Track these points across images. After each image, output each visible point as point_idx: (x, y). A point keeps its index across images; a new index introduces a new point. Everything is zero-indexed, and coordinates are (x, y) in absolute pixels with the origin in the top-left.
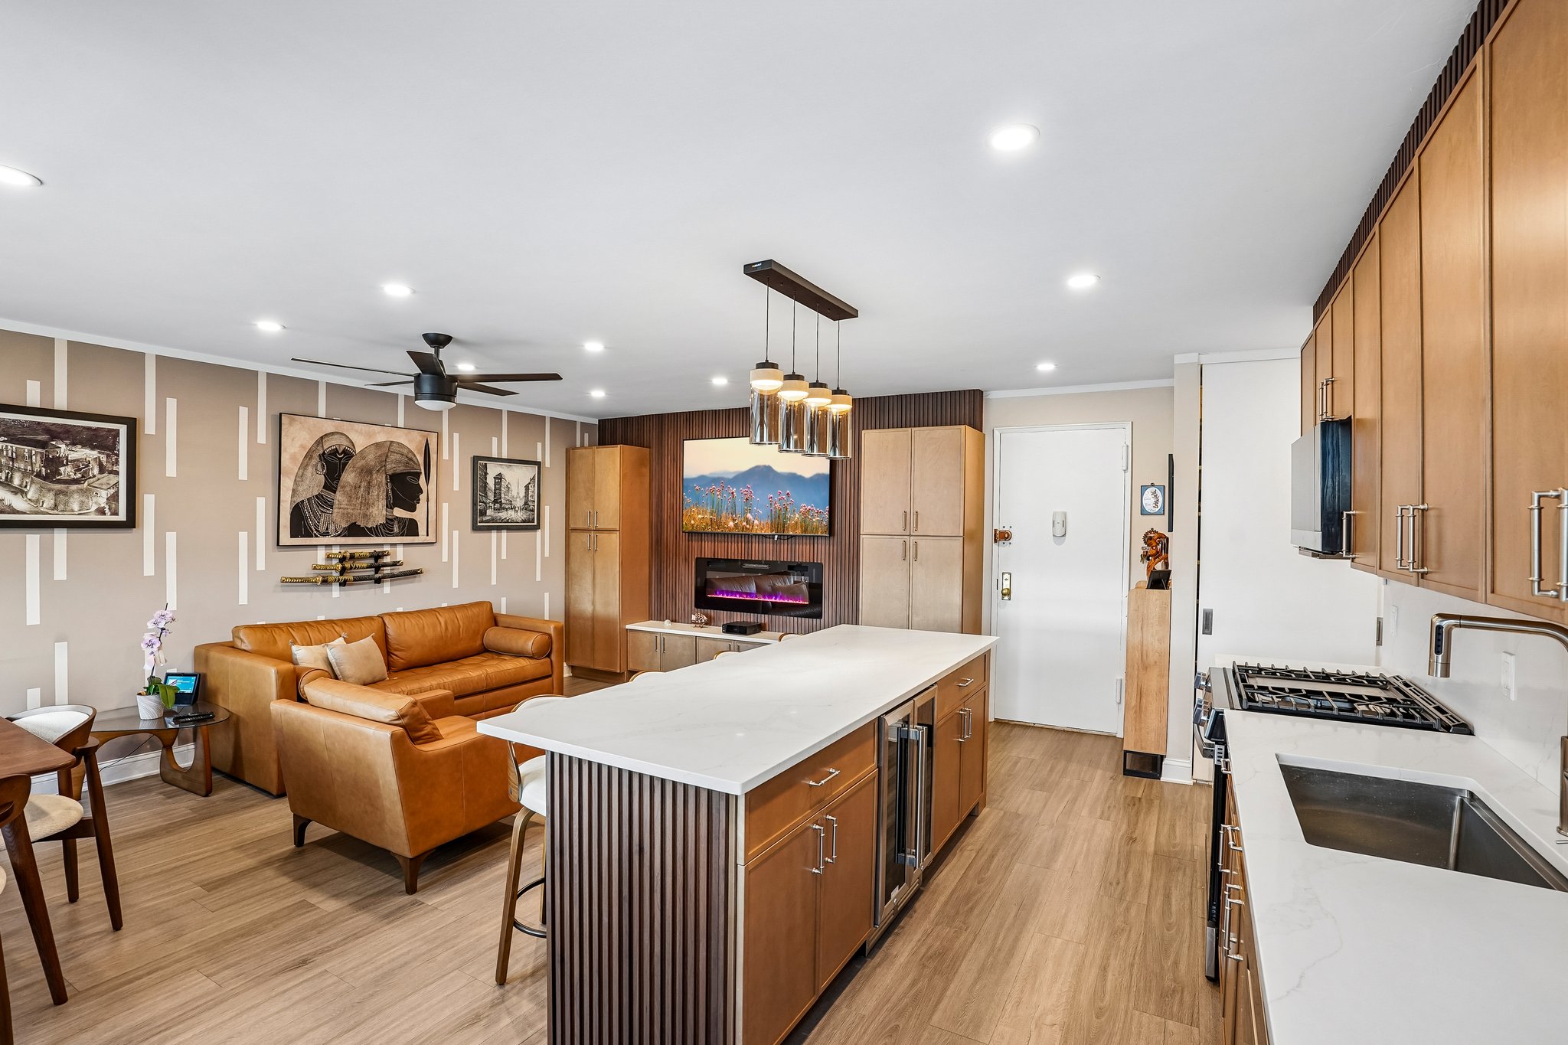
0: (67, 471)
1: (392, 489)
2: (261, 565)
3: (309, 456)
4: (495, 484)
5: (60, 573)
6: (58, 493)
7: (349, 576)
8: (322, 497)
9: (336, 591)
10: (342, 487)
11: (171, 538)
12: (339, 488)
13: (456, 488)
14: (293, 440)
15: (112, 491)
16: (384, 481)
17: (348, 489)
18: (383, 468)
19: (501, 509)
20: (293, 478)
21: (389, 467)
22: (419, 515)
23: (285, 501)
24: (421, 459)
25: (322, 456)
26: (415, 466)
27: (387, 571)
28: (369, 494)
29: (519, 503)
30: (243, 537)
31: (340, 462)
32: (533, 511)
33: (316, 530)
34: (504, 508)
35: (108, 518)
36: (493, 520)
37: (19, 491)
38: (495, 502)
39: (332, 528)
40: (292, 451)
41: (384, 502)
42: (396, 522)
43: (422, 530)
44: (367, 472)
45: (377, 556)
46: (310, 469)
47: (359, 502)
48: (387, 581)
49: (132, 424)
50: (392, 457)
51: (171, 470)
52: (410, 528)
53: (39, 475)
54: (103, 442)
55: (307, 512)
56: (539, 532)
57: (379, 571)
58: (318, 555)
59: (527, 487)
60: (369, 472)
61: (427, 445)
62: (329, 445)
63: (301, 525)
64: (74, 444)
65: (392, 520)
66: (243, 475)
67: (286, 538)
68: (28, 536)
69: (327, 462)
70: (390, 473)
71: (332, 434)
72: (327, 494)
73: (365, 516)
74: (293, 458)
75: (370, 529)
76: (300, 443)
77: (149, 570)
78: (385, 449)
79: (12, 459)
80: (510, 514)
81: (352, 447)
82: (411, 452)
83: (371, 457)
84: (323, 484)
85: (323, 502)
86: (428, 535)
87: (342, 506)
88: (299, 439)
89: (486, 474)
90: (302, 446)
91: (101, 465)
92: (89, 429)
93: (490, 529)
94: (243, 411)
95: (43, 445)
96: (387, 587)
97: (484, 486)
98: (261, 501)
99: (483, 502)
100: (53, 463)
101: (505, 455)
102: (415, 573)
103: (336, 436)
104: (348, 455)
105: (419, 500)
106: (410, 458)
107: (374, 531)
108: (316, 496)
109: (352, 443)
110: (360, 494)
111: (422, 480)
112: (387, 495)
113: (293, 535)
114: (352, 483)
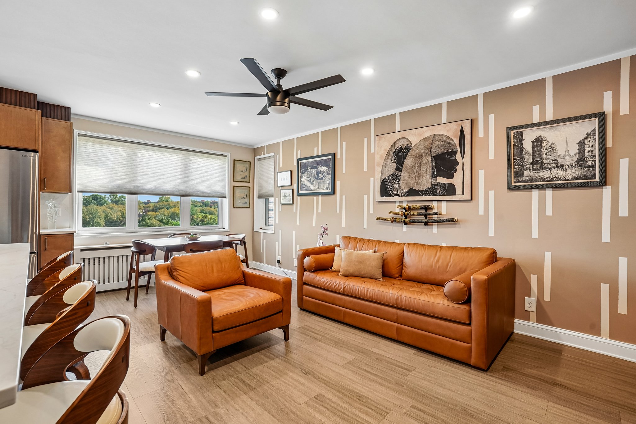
0: (321, 175)
1: (436, 165)
2: (372, 211)
3: (388, 154)
4: (534, 147)
5: (320, 211)
6: (318, 183)
7: (408, 220)
8: (395, 174)
9: (405, 228)
10: (405, 168)
11: (344, 197)
12: (403, 169)
13: (491, 156)
14: (381, 148)
15: (329, 181)
16: (430, 161)
17: (408, 168)
18: (429, 153)
19: (543, 168)
20: (381, 167)
21: (433, 151)
22: (457, 180)
23: (378, 179)
24: (457, 141)
25: (395, 153)
26: (453, 147)
27: (435, 218)
28: (420, 170)
29: (570, 160)
30: (365, 197)
31: (404, 154)
32: (593, 166)
33: (392, 193)
34: (546, 168)
35: (328, 191)
36: (531, 180)
37: (312, 183)
38: (533, 163)
39: (400, 192)
40: (381, 153)
41: (430, 174)
42: (439, 186)
43: (459, 190)
45: (426, 208)
46: (389, 161)
47: (414, 175)
48: (435, 225)
49: (334, 155)
50: (435, 144)
51: (344, 172)
52: (450, 190)
53: (316, 178)
54: (325, 163)
55: (388, 184)
56: (607, 191)
57: (428, 217)
58: (395, 206)
59: (582, 144)
60: (420, 157)
61: (462, 131)
62: (397, 146)
63: (385, 191)
64: (322, 166)
65: (436, 185)
66: (366, 169)
67: (379, 198)
68: (314, 198)
69: (397, 156)
70: (434, 155)
71: (399, 139)
72: (398, 173)
73: (418, 183)
74: (381, 156)
75: (422, 192)
76: (384, 148)
77: (338, 211)
78: (430, 141)
79: (311, 173)
80: (559, 173)
81: (410, 144)
82: (449, 138)
83: (422, 147)
84: (395, 168)
85: (396, 178)
86: (463, 194)
87: (405, 179)
88: (385, 146)
89: (522, 140)
90: (385, 150)
91: (327, 172)
92: (325, 160)
93: (530, 188)
94: (366, 139)
95: (316, 168)
96: (435, 229)
97: (520, 151)
98: (372, 180)
99: (519, 165)
100: (318, 173)
101: (549, 117)
102: (451, 221)
103: (401, 140)
104: (408, 149)
105: (456, 170)
106: (448, 142)
107: (425, 193)
108: (392, 175)
109: (410, 142)
110: (415, 171)
111: (458, 156)
112: (432, 169)
113: (382, 196)
114: (410, 165)
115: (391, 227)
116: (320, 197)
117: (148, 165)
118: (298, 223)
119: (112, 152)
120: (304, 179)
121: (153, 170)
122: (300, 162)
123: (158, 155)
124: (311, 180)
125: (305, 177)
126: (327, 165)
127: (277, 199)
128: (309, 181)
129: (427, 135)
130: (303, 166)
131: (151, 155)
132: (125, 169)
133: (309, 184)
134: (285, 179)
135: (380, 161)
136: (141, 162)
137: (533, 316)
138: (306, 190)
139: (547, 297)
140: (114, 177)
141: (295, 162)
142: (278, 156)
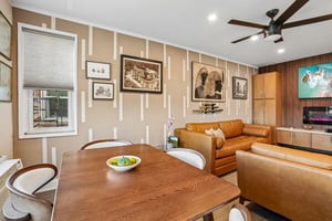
0: (148, 77)
1: (216, 85)
2: (188, 107)
3: (198, 74)
6: (147, 83)
7: (206, 111)
8: (201, 87)
9: (204, 115)
10: (206, 84)
13: (229, 85)
15: (158, 83)
16: (214, 83)
21: (215, 79)
23: (194, 87)
25: (201, 75)
26: (221, 79)
27: (215, 109)
28: (211, 87)
29: (243, 91)
30: (185, 97)
31: (205, 77)
33: (200, 96)
35: (157, 90)
36: (237, 96)
37: (140, 82)
39: (204, 96)
41: (214, 89)
43: (222, 98)
44: (211, 80)
45: (212, 105)
46: (199, 78)
48: (215, 113)
49: (162, 64)
50: (216, 76)
51: (169, 77)
52: (220, 97)
53: (143, 78)
54: (155, 68)
56: (246, 101)
57: (213, 109)
58: (201, 104)
59: (244, 87)
61: (223, 73)
62: (203, 71)
63: (197, 94)
64: (150, 69)
65: (216, 95)
66: (184, 79)
68: (141, 95)
70: (216, 81)
73: (210, 92)
74: (195, 74)
75: (212, 97)
78: (214, 74)
79: (138, 73)
82: (220, 74)
83: (211, 75)
84: (201, 83)
86: (223, 100)
87: (206, 89)
89: (235, 82)
91: (155, 75)
92: (153, 64)
93: (236, 99)
95: (144, 69)
97: (235, 86)
100: (146, 74)
102: (220, 110)
103: (204, 69)
112: (215, 87)
113: (195, 97)
116: (147, 95)
120: (130, 76)
122: (124, 58)
124: (138, 78)
126: (157, 70)
127: (83, 93)
128: (135, 79)
130: (128, 64)
133: (135, 82)
134: (101, 72)
138: (132, 87)
141: (115, 57)
142: (84, 41)
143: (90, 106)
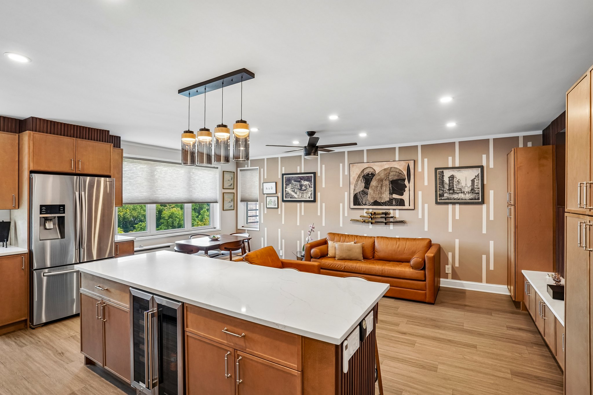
0: (303, 187)
1: (392, 187)
2: (346, 215)
3: (359, 177)
4: (449, 181)
5: (303, 214)
6: (302, 193)
7: (373, 221)
8: (364, 191)
9: (371, 226)
10: (371, 187)
11: (324, 204)
12: (370, 187)
13: (426, 183)
14: (353, 172)
15: (311, 192)
16: (388, 184)
17: (373, 188)
18: (388, 179)
19: (454, 192)
20: (354, 185)
21: (390, 178)
22: (405, 197)
24: (405, 173)
25: (364, 177)
26: (403, 176)
27: (391, 220)
28: (382, 189)
29: (468, 189)
30: (341, 205)
31: (370, 178)
32: (478, 193)
33: (362, 203)
34: (456, 193)
35: (311, 199)
36: (448, 199)
37: (296, 193)
38: (449, 190)
39: (367, 203)
40: (354, 176)
41: (388, 192)
42: (394, 200)
43: (406, 203)
45: (386, 214)
46: (359, 182)
47: (378, 192)
48: (391, 224)
49: (314, 173)
50: (392, 174)
51: (324, 186)
52: (401, 203)
53: (299, 189)
54: (308, 179)
55: (359, 196)
56: (484, 206)
57: (387, 219)
58: (364, 212)
59: (473, 181)
60: (382, 180)
61: (409, 166)
62: (366, 172)
63: (357, 201)
64: (304, 181)
65: (392, 199)
66: (341, 186)
67: (352, 206)
68: (298, 204)
69: (365, 178)
70: (391, 180)
71: (367, 168)
72: (366, 190)
73: (380, 198)
74: (354, 178)
75: (382, 203)
77: (319, 214)
78: (388, 171)
79: (295, 186)
80: (461, 196)
81: (374, 172)
82: (401, 170)
83: (382, 174)
84: (364, 186)
85: (364, 193)
86: (410, 206)
87: (371, 194)
88: (356, 171)
89: (443, 176)
90: (357, 174)
91: (309, 185)
92: (307, 176)
93: (447, 203)
94: (341, 165)
95: (299, 182)
96: (391, 227)
97: (442, 182)
98: (346, 194)
99: (442, 190)
100: (301, 186)
101: (457, 165)
102: (402, 222)
103: (369, 169)
104: (373, 175)
105: (405, 190)
106: (400, 173)
107: (385, 204)
108: (362, 191)
109: (375, 170)
110: (378, 190)
111: (406, 182)
112: (390, 189)
113: (354, 205)
114: (375, 185)
115: (361, 226)
116: (303, 204)
117: (165, 178)
118: (283, 223)
119: (140, 169)
120: (289, 190)
121: (168, 183)
122: (284, 176)
123: (171, 170)
124: (295, 190)
125: (290, 188)
126: (310, 181)
127: (262, 204)
128: (293, 191)
129: (386, 167)
130: (287, 179)
131: (166, 170)
132: (150, 183)
133: (293, 194)
134: (271, 189)
135: (353, 181)
136: (160, 177)
137: (450, 276)
138: (291, 198)
139: (457, 265)
140: (142, 190)
141: (280, 176)
142: (262, 170)
143: (266, 212)
